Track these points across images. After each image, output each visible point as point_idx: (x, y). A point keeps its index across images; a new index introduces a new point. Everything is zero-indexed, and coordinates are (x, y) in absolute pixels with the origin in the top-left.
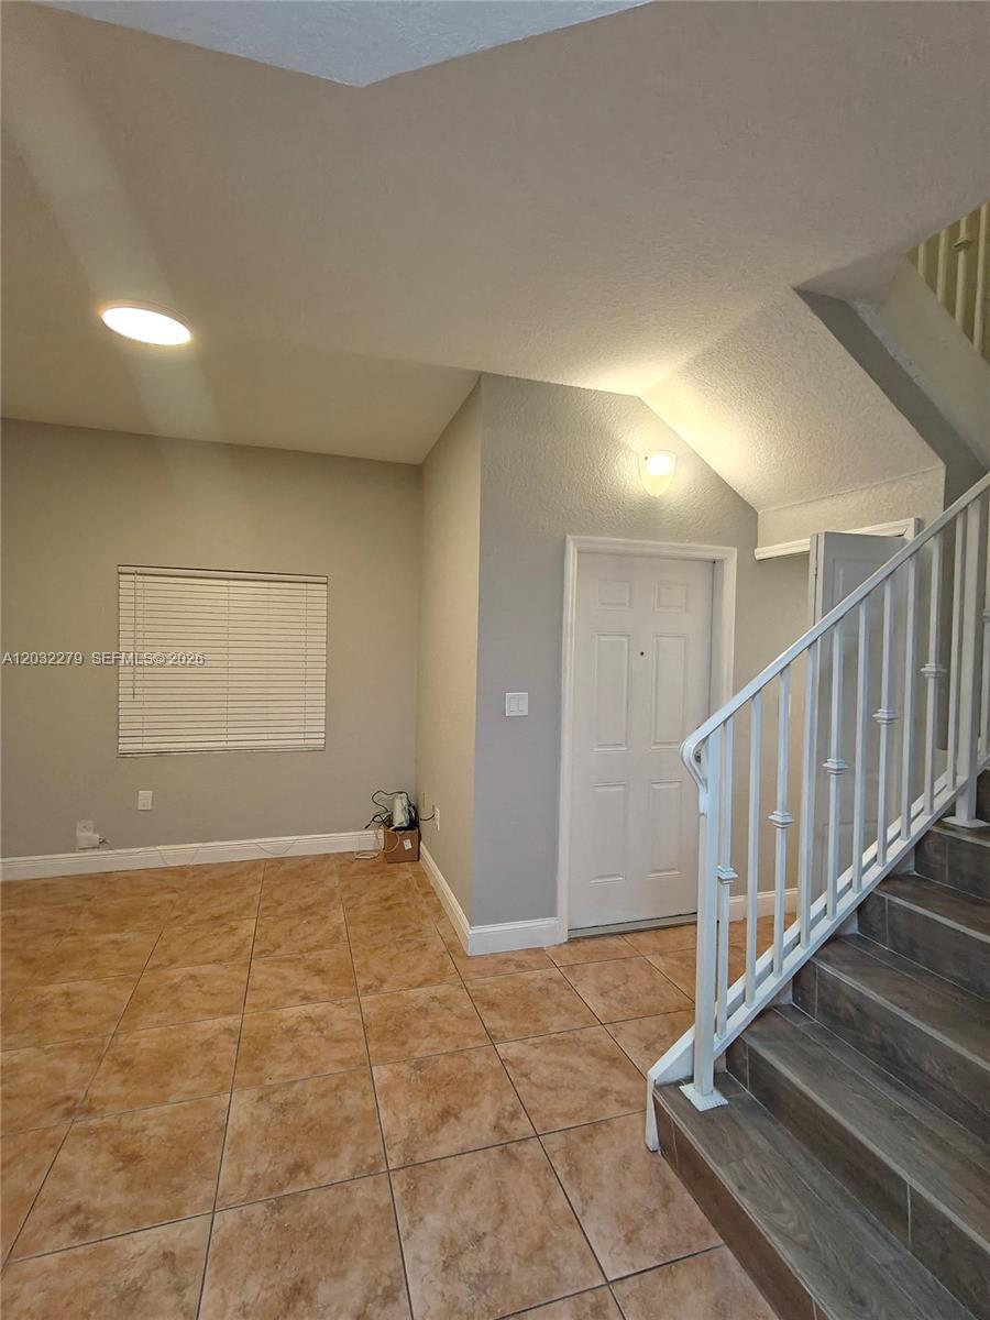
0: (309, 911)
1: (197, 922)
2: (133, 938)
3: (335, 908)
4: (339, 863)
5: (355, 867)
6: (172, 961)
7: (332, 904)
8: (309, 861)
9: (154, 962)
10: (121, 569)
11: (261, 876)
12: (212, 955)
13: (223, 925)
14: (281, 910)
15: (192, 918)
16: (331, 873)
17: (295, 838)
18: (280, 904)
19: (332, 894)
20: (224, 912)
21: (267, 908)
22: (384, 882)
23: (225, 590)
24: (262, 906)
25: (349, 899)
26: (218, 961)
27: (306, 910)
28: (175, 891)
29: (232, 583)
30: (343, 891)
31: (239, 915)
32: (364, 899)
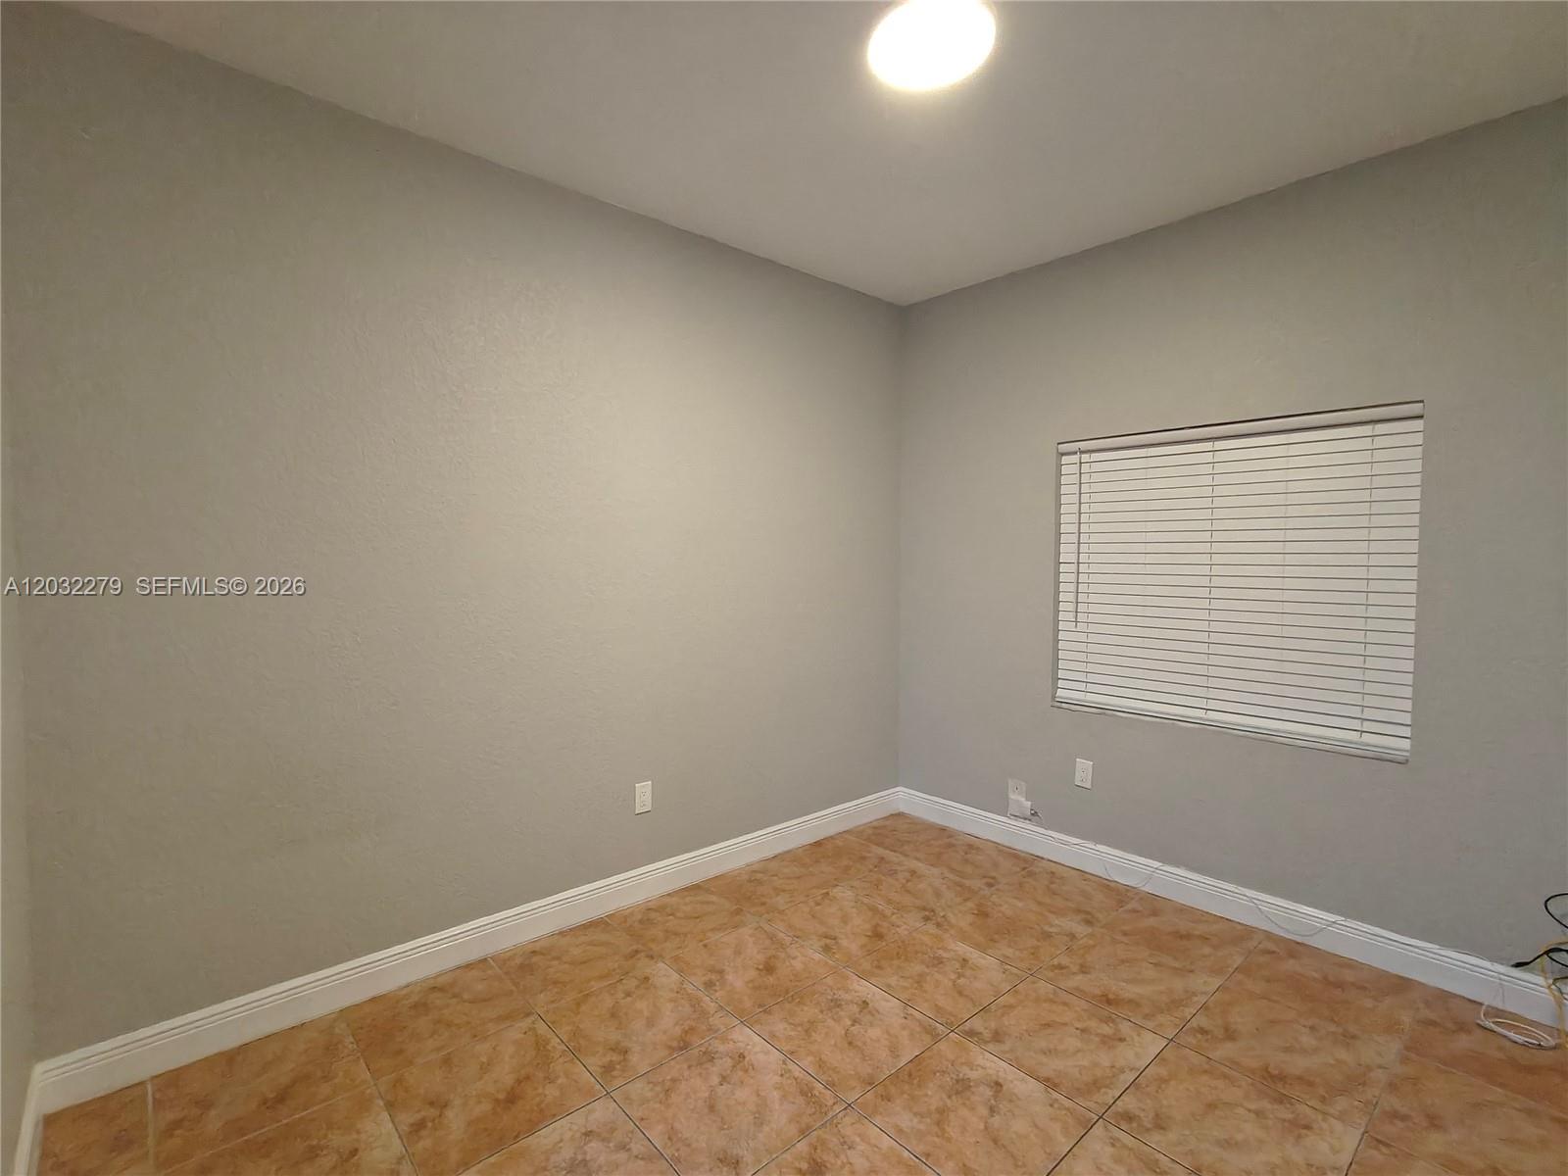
0: (1279, 1087)
1: (1078, 992)
2: (988, 968)
3: (1341, 1117)
4: (1426, 1013)
5: (1463, 1043)
6: (997, 1037)
7: (1342, 1103)
8: (1349, 976)
9: (977, 1024)
10: (1063, 448)
11: (1238, 960)
12: (1052, 1066)
13: (1108, 1020)
14: (1224, 1051)
15: (1078, 980)
16: (1391, 1027)
17: (1332, 918)
18: (1230, 1035)
19: (1355, 1081)
20: (1127, 995)
21: (1203, 1031)
22: (1530, 1130)
23: (1209, 457)
24: (1194, 1023)
25: (1394, 1115)
26: (1050, 1083)
27: (1273, 1083)
28: (1088, 923)
29: (1219, 445)
30: (1392, 1087)
31: (1146, 1017)
32: (1436, 1142)
